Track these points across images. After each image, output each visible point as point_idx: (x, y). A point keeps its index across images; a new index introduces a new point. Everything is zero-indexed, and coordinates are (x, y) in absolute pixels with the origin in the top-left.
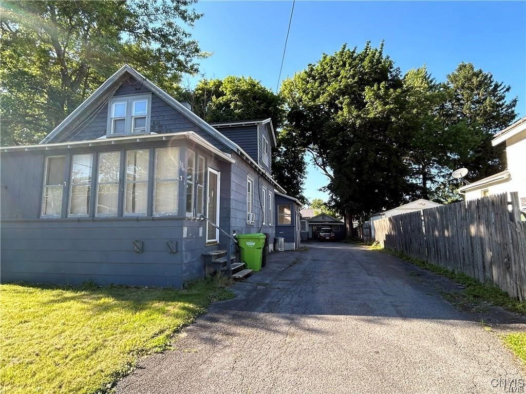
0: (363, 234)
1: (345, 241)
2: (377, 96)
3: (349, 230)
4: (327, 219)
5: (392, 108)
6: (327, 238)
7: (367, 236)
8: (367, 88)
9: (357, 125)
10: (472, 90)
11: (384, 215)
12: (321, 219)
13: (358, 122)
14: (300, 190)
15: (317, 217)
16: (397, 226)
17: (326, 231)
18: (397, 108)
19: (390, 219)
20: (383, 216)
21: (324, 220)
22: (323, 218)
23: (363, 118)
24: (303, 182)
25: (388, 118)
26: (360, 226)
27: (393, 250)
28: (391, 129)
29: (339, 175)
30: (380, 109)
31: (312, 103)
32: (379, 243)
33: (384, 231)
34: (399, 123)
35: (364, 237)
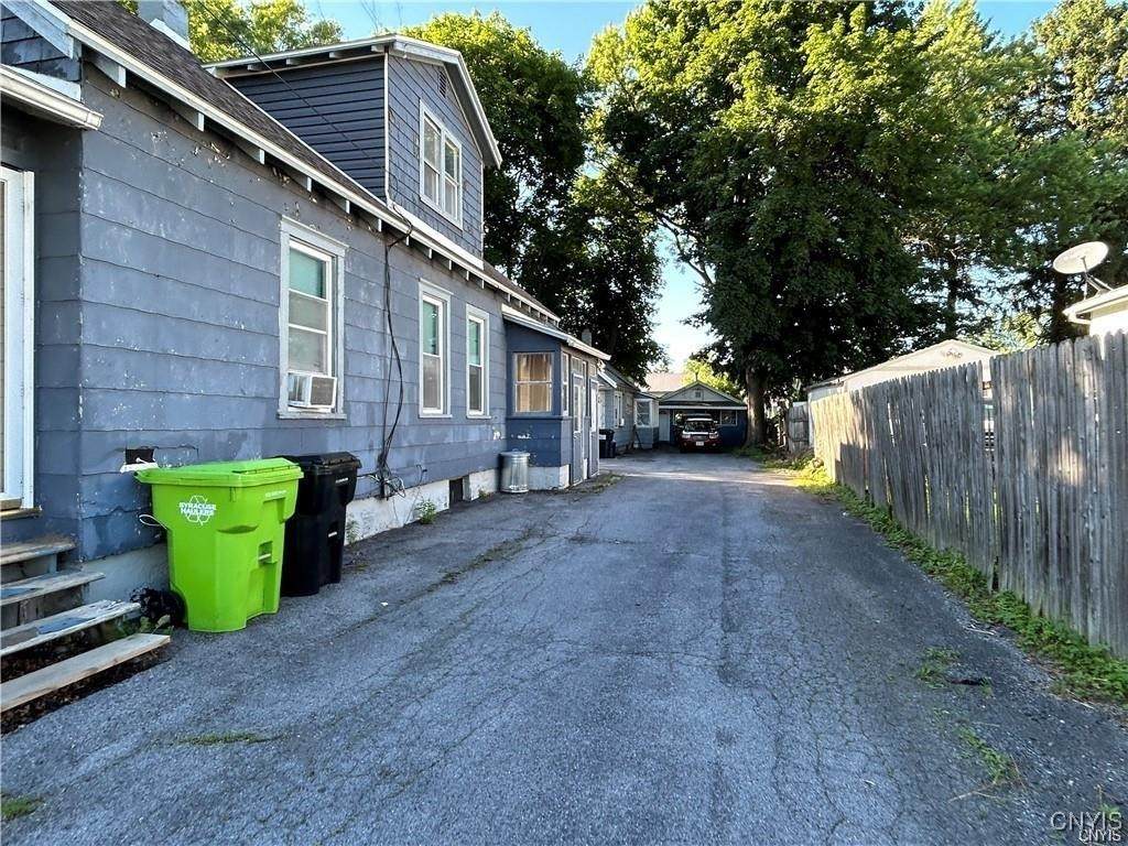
0: (788, 435)
1: (740, 451)
2: (843, 52)
3: (753, 424)
4: (708, 397)
5: (881, 87)
6: (698, 444)
7: (796, 441)
8: (813, 29)
9: (781, 136)
10: (1099, 58)
11: (841, 384)
12: (692, 397)
13: (785, 124)
14: (645, 328)
15: (683, 391)
16: (877, 420)
17: (698, 427)
18: (894, 84)
19: (856, 401)
20: (838, 389)
21: (700, 400)
22: (698, 395)
23: (799, 117)
24: (655, 307)
25: (869, 114)
26: (785, 414)
27: (862, 495)
28: (877, 143)
29: (728, 279)
30: (846, 88)
31: (666, 86)
32: (822, 464)
33: (836, 432)
34: (898, 126)
35: (790, 442)
